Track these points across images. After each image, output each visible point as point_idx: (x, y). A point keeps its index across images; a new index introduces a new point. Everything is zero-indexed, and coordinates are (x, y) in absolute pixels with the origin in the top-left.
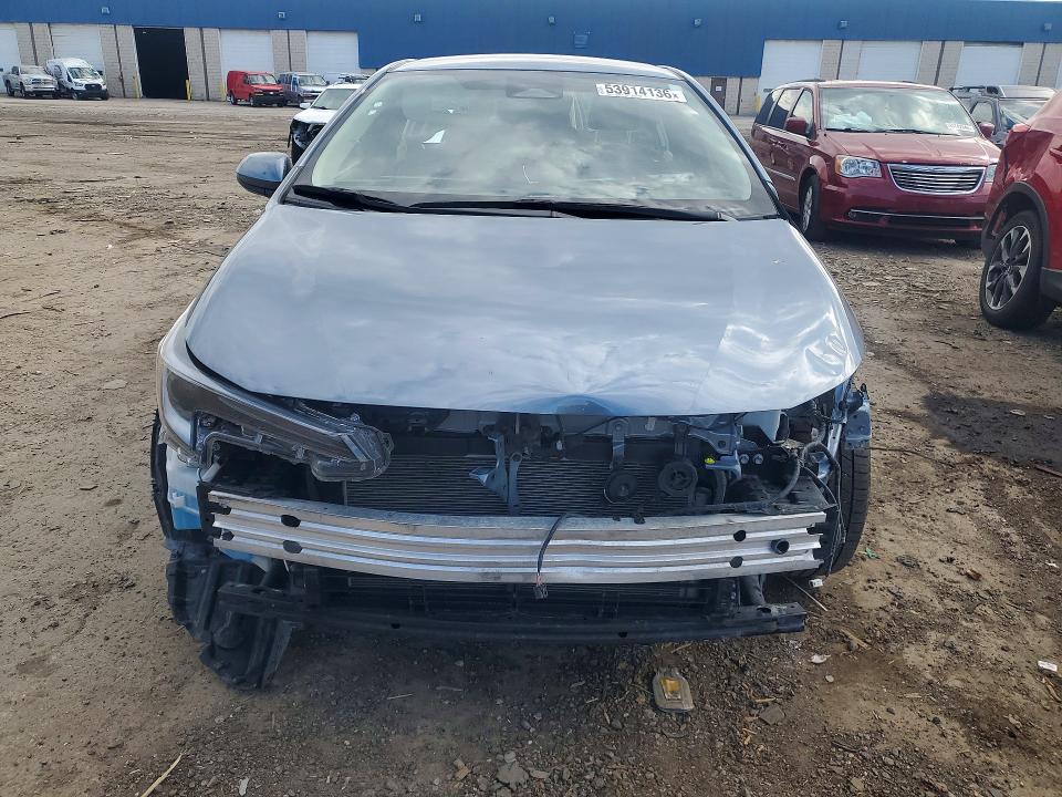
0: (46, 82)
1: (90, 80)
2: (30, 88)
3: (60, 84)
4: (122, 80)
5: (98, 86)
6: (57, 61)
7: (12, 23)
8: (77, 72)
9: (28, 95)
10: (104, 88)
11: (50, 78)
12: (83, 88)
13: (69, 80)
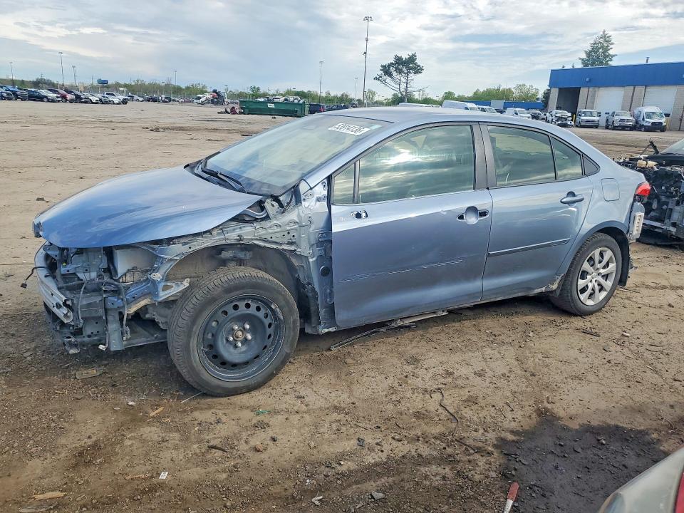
0: (628, 120)
1: (656, 120)
2: (617, 124)
3: (637, 122)
4: (681, 120)
5: (661, 123)
6: (640, 109)
7: (624, 86)
8: (649, 115)
9: (615, 128)
10: (664, 124)
11: (631, 118)
12: (650, 125)
13: (643, 119)
